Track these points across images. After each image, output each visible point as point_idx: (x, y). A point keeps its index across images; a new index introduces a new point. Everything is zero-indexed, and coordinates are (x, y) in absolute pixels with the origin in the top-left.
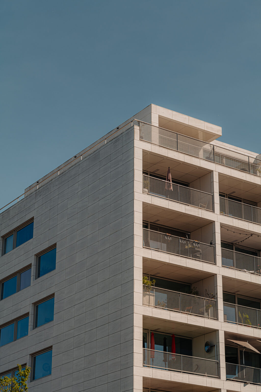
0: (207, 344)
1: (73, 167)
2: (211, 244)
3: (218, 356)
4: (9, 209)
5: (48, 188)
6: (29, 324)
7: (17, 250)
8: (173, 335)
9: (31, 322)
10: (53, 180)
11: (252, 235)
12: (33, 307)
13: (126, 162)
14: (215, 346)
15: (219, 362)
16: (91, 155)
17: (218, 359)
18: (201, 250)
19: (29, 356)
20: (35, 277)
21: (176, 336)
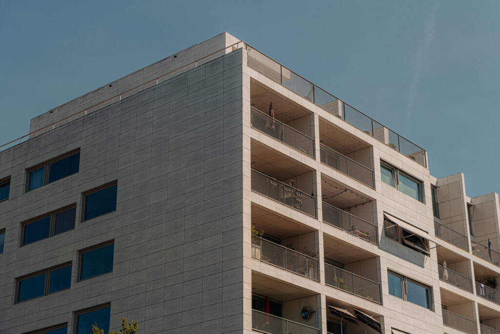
0: (304, 310)
1: (144, 92)
2: (312, 195)
3: (319, 324)
4: (39, 137)
5: (103, 115)
6: (72, 274)
7: (53, 185)
8: (266, 297)
9: (75, 273)
10: (112, 106)
11: (346, 190)
12: (78, 255)
13: (230, 89)
14: (315, 312)
15: (321, 330)
16: (174, 79)
17: (320, 327)
18: (301, 201)
19: (71, 313)
20: (80, 219)
21: (270, 299)
